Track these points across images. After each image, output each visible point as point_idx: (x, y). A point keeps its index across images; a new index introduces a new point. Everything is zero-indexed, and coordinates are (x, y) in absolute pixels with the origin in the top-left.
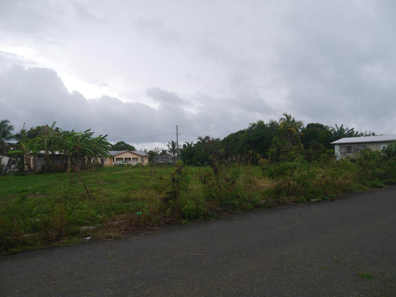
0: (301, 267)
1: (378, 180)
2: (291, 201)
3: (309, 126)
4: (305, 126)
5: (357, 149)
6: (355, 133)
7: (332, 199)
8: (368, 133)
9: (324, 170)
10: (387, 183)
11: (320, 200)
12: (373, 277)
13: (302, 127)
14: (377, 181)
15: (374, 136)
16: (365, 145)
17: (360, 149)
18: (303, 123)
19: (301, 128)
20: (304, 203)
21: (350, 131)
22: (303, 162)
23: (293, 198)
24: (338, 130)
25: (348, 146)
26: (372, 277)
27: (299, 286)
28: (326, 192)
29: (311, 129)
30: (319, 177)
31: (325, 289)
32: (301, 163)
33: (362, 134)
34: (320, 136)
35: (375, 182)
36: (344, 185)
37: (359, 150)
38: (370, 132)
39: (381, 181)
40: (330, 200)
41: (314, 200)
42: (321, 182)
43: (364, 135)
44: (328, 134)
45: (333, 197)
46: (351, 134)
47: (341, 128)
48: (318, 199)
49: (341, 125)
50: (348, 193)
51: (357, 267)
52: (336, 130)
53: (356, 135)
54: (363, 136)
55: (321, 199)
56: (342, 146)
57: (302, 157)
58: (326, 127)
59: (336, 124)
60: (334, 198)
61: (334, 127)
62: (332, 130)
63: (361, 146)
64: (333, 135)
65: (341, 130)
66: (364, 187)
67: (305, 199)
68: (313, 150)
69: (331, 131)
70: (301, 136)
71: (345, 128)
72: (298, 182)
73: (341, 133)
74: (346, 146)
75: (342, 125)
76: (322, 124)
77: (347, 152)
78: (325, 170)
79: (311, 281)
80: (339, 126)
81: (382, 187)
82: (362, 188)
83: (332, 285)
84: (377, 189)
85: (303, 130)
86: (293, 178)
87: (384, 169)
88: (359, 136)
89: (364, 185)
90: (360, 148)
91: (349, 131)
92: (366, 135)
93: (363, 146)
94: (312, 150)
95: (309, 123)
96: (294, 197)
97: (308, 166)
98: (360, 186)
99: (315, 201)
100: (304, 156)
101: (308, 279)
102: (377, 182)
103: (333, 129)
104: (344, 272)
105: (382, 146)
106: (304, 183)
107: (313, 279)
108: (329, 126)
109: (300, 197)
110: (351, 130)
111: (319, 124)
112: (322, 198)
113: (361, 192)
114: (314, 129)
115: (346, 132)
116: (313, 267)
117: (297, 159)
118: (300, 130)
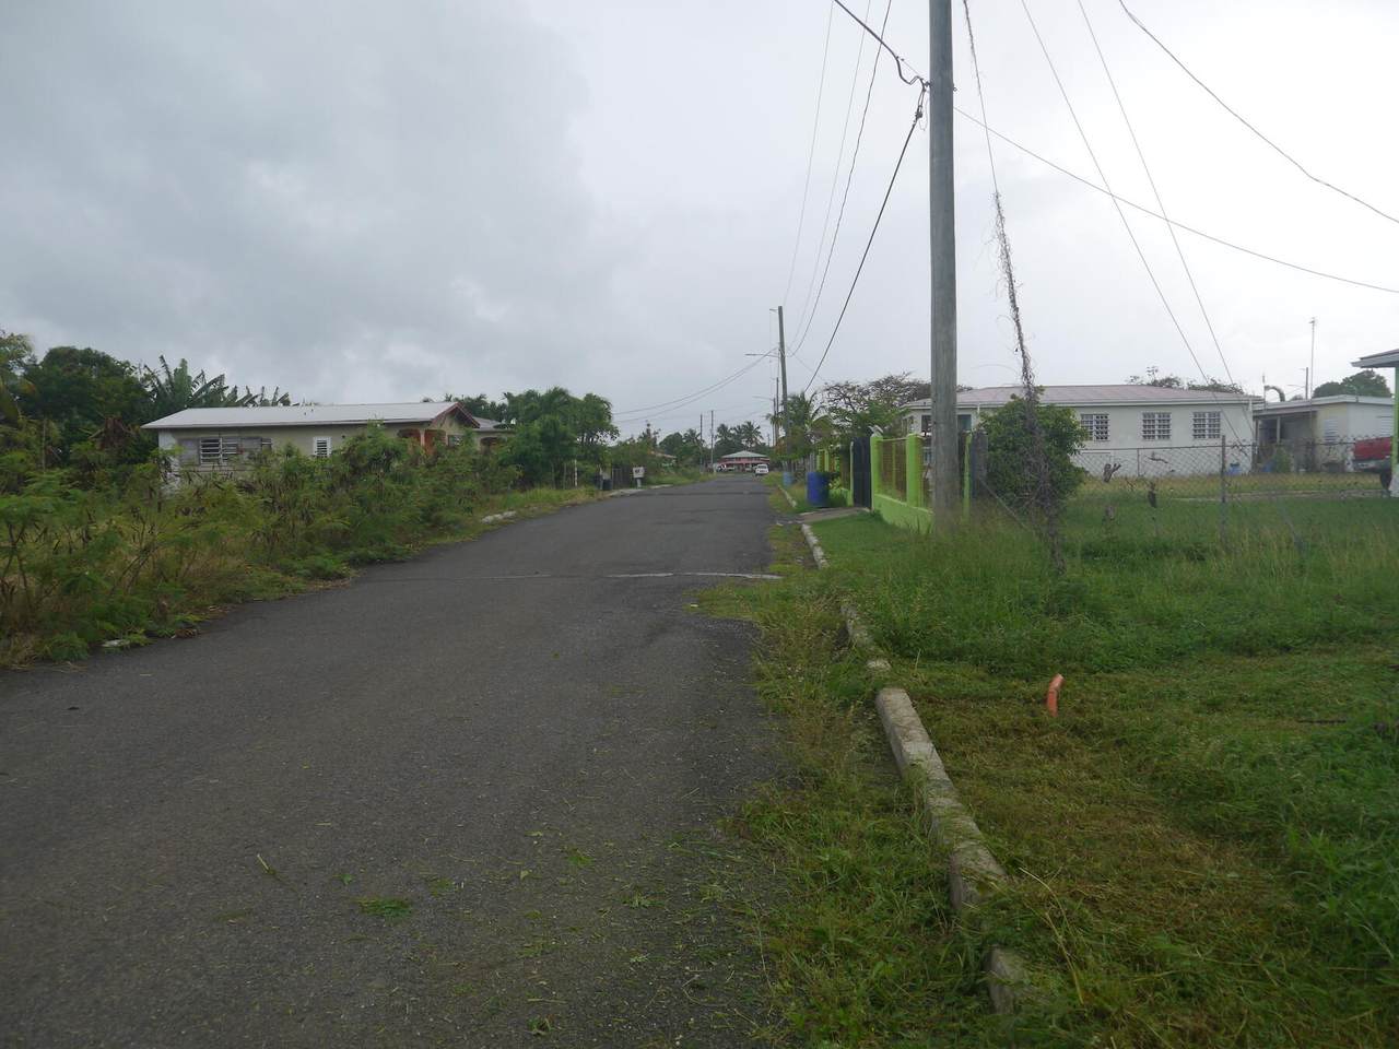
0: (135, 937)
1: (327, 554)
2: (21, 656)
3: (55, 356)
4: (40, 355)
5: (238, 450)
6: (227, 393)
7: (187, 633)
8: (269, 397)
9: (144, 523)
10: (353, 563)
11: (140, 637)
12: (412, 904)
13: (25, 360)
14: (326, 557)
15: (287, 408)
16: (264, 435)
17: (246, 450)
18: (30, 342)
19: (21, 364)
20: (77, 660)
21: (212, 387)
22: (65, 496)
23: (28, 644)
24: (169, 381)
25: (208, 439)
26: (406, 907)
27: (148, 1029)
28: (162, 609)
29: (65, 370)
30: (128, 550)
31: (258, 1007)
32: (60, 500)
33: (250, 400)
34: (101, 399)
35: (319, 561)
36: (219, 579)
37: (246, 455)
38: (276, 393)
39: (335, 554)
40: (178, 637)
41: (115, 643)
42: (137, 570)
43: (257, 400)
44: (133, 394)
45: (189, 626)
46: (214, 396)
47: (182, 372)
48: (133, 637)
49: (180, 362)
50: (238, 603)
51: (348, 878)
52: (163, 379)
53: (232, 402)
54: (254, 404)
55: (145, 637)
56: (184, 436)
57: (61, 473)
58: (122, 365)
59: (162, 357)
60: (193, 627)
61: (156, 367)
62: (147, 378)
63: (250, 438)
64: (150, 395)
65: (180, 380)
66: (289, 578)
67: (79, 642)
68: (103, 446)
69: (143, 380)
70: (24, 396)
71: (193, 373)
72: (46, 574)
73: (178, 393)
74: (198, 440)
75: (184, 363)
76: (108, 353)
77: (204, 461)
78: (148, 528)
79: (196, 990)
80: (174, 365)
81: (341, 577)
82: (283, 585)
83: (279, 979)
84: (330, 584)
85: (32, 372)
86: (20, 560)
87: (342, 516)
88: (241, 404)
89: (288, 571)
90: (246, 445)
91: (206, 386)
92: (264, 403)
93: (256, 438)
94: (97, 446)
95: (54, 346)
96: (32, 640)
97: (85, 512)
98: (276, 577)
99: (122, 648)
100: (66, 471)
101: (179, 983)
102: (326, 560)
103: (151, 377)
104: (310, 911)
105: (317, 439)
106: (73, 579)
107: (197, 975)
108: (134, 363)
109: (59, 637)
110: (214, 381)
111: (96, 354)
112: (148, 634)
113: (280, 599)
114: (75, 371)
115: (199, 387)
116: (185, 922)
117: (40, 484)
118: (19, 372)
